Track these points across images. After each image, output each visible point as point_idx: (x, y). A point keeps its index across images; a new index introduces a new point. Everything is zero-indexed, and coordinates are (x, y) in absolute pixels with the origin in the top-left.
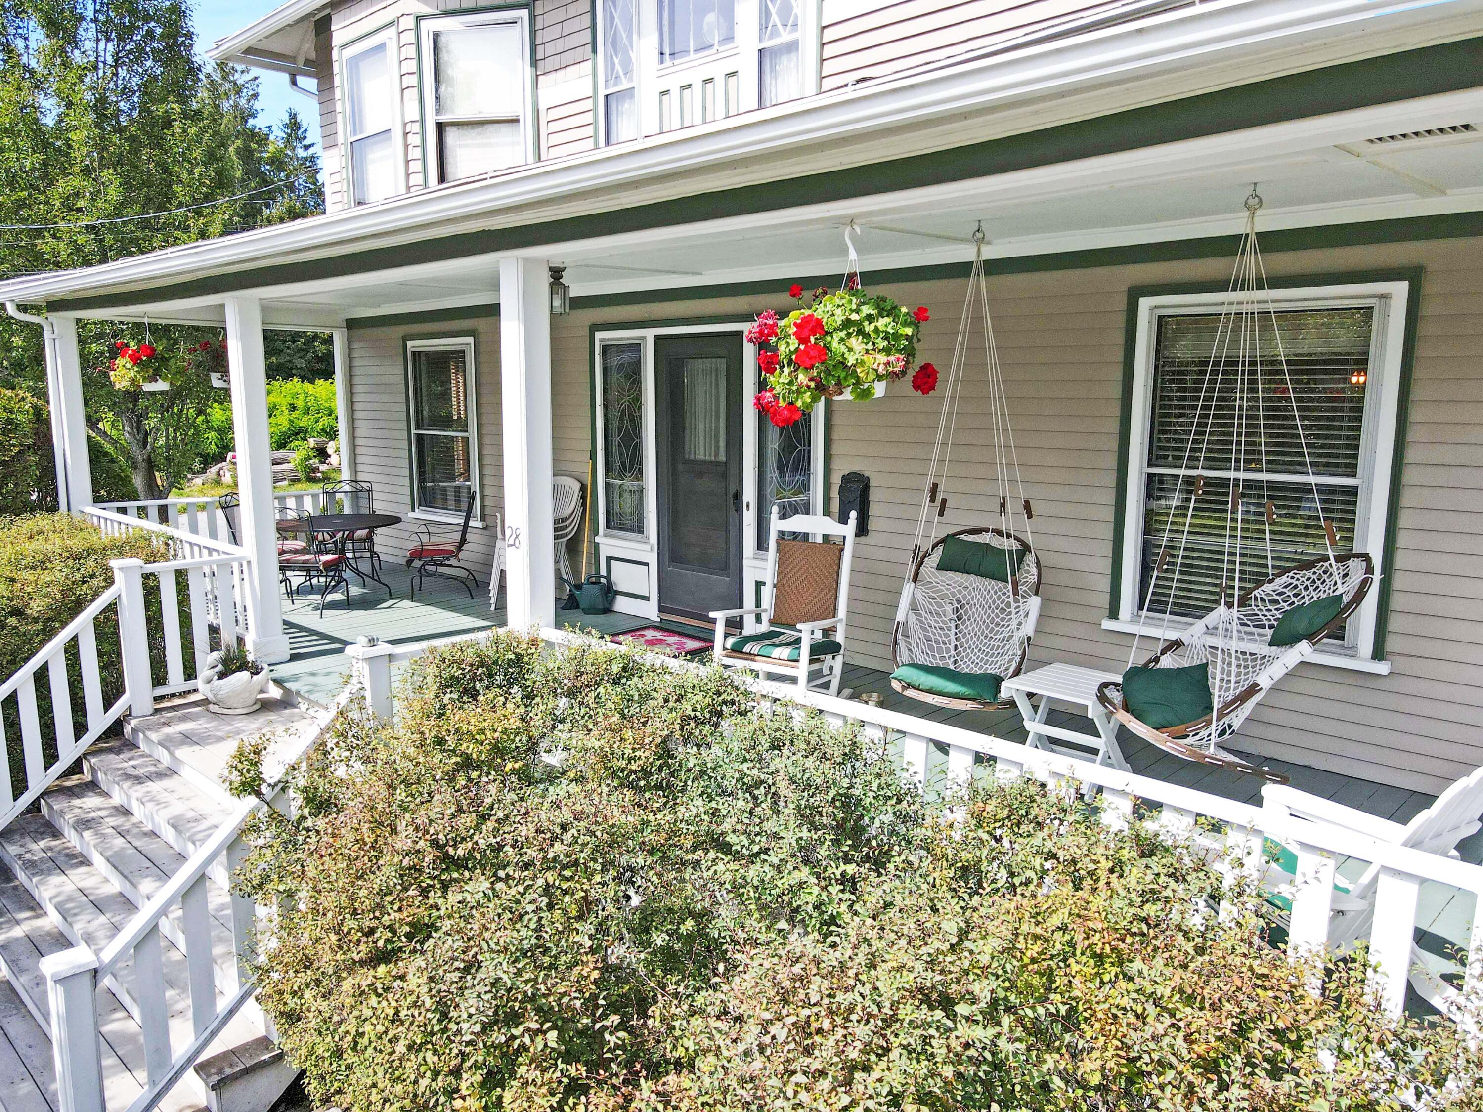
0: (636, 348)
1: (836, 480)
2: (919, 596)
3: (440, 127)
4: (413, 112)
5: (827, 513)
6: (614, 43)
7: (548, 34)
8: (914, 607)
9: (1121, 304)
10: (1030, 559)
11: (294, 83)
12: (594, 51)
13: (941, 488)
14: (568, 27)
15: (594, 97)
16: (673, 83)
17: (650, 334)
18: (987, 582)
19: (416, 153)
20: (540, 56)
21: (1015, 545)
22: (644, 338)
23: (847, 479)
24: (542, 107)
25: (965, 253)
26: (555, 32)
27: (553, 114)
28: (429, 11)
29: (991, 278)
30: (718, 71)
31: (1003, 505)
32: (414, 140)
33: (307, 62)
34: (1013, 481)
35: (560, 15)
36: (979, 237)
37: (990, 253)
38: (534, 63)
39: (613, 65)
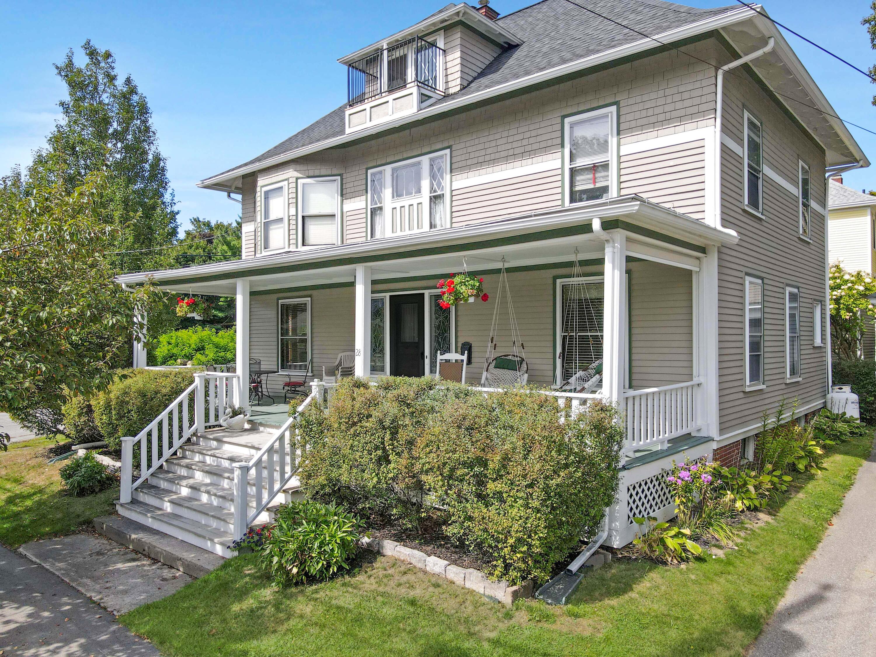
0: (382, 300)
1: (460, 345)
2: (488, 376)
3: (303, 217)
4: (293, 211)
5: (456, 352)
6: (374, 190)
7: (348, 186)
8: (487, 379)
9: (550, 281)
10: (524, 363)
11: (229, 196)
12: (367, 192)
13: (495, 339)
14: (356, 183)
15: (366, 208)
16: (398, 205)
17: (388, 295)
18: (510, 371)
19: (293, 227)
20: (344, 192)
21: (519, 359)
22: (385, 296)
23: (464, 344)
24: (345, 210)
25: (499, 265)
26: (351, 185)
27: (348, 214)
28: (301, 176)
29: (509, 274)
30: (415, 202)
31: (514, 343)
32: (293, 222)
33: (237, 188)
34: (517, 335)
35: (353, 179)
36: (503, 260)
37: (507, 265)
38: (342, 195)
39: (374, 197)
